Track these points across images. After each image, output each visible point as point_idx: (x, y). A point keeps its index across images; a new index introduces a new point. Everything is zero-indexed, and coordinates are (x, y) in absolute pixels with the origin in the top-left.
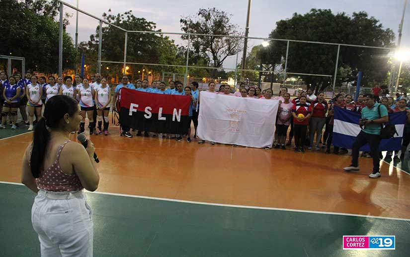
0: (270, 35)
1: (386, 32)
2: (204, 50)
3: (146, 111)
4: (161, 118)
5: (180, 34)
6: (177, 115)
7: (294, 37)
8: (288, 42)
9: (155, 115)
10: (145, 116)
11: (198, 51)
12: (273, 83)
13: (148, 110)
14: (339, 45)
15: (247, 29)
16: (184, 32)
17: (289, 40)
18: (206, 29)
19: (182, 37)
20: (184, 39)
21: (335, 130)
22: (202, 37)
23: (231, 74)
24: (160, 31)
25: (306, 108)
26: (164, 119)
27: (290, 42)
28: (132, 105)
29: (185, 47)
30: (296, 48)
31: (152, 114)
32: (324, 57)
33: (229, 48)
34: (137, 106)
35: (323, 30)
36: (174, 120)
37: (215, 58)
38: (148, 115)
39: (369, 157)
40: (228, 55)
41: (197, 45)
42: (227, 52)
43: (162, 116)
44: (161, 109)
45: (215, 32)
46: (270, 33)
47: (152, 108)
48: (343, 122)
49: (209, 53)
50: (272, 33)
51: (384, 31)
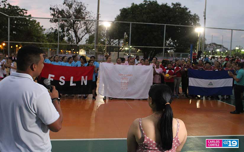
0: (116, 18)
1: (194, 16)
2: (68, 30)
3: (61, 79)
4: (72, 84)
5: (49, 19)
6: (84, 81)
7: (135, 20)
8: (131, 24)
9: (68, 82)
10: (60, 83)
11: (63, 31)
12: (120, 53)
13: (62, 79)
14: (165, 25)
15: (98, 15)
16: (52, 17)
17: (131, 23)
18: (69, 15)
19: (51, 21)
20: (52, 22)
21: (190, 84)
22: (66, 21)
23: (82, 47)
24: (30, 16)
25: (173, 71)
26: (75, 85)
27: (132, 23)
28: (50, 75)
29: (53, 28)
30: (136, 28)
31: (65, 81)
32: (155, 34)
33: (87, 29)
34: (53, 76)
35: (154, 15)
36: (82, 84)
37: (76, 36)
38: (62, 83)
39: (210, 100)
40: (86, 33)
41: (62, 27)
42: (85, 31)
43: (73, 83)
44: (72, 78)
45: (76, 17)
46: (116, 17)
47: (65, 77)
48: (195, 79)
49: (71, 32)
50: (117, 17)
51: (192, 15)
